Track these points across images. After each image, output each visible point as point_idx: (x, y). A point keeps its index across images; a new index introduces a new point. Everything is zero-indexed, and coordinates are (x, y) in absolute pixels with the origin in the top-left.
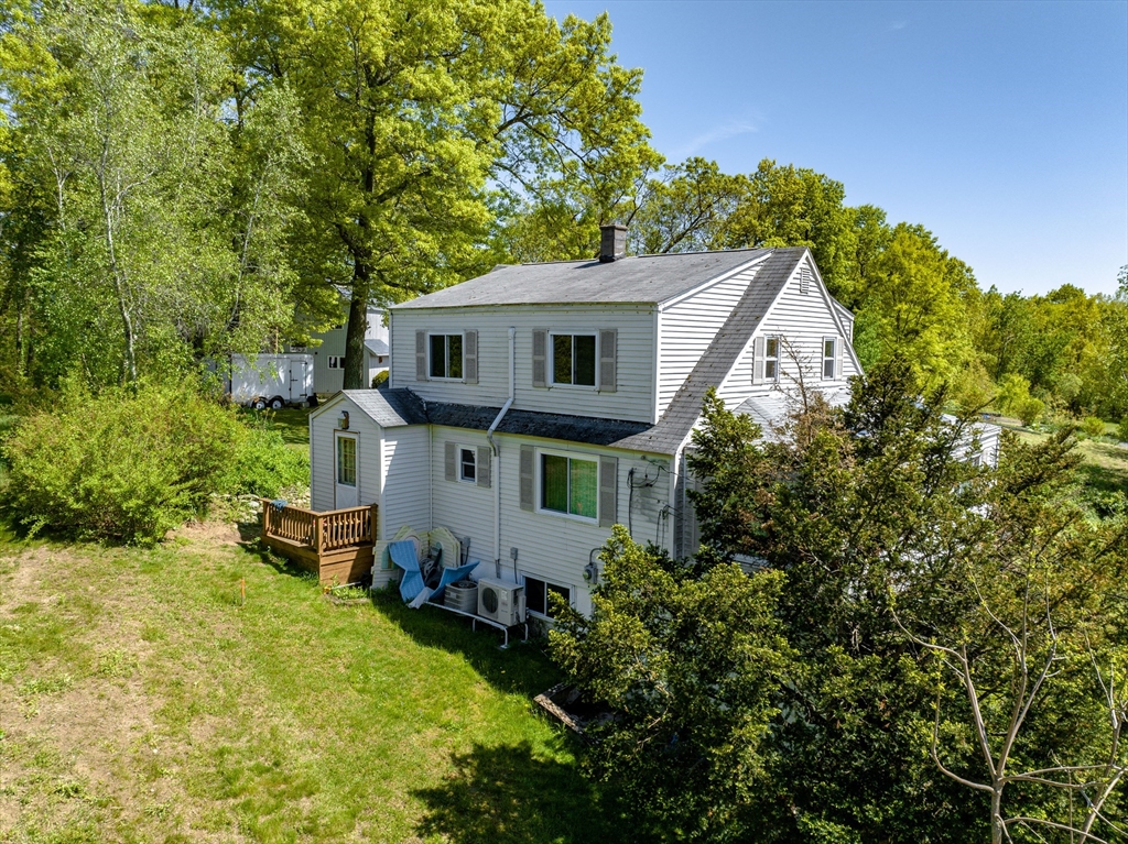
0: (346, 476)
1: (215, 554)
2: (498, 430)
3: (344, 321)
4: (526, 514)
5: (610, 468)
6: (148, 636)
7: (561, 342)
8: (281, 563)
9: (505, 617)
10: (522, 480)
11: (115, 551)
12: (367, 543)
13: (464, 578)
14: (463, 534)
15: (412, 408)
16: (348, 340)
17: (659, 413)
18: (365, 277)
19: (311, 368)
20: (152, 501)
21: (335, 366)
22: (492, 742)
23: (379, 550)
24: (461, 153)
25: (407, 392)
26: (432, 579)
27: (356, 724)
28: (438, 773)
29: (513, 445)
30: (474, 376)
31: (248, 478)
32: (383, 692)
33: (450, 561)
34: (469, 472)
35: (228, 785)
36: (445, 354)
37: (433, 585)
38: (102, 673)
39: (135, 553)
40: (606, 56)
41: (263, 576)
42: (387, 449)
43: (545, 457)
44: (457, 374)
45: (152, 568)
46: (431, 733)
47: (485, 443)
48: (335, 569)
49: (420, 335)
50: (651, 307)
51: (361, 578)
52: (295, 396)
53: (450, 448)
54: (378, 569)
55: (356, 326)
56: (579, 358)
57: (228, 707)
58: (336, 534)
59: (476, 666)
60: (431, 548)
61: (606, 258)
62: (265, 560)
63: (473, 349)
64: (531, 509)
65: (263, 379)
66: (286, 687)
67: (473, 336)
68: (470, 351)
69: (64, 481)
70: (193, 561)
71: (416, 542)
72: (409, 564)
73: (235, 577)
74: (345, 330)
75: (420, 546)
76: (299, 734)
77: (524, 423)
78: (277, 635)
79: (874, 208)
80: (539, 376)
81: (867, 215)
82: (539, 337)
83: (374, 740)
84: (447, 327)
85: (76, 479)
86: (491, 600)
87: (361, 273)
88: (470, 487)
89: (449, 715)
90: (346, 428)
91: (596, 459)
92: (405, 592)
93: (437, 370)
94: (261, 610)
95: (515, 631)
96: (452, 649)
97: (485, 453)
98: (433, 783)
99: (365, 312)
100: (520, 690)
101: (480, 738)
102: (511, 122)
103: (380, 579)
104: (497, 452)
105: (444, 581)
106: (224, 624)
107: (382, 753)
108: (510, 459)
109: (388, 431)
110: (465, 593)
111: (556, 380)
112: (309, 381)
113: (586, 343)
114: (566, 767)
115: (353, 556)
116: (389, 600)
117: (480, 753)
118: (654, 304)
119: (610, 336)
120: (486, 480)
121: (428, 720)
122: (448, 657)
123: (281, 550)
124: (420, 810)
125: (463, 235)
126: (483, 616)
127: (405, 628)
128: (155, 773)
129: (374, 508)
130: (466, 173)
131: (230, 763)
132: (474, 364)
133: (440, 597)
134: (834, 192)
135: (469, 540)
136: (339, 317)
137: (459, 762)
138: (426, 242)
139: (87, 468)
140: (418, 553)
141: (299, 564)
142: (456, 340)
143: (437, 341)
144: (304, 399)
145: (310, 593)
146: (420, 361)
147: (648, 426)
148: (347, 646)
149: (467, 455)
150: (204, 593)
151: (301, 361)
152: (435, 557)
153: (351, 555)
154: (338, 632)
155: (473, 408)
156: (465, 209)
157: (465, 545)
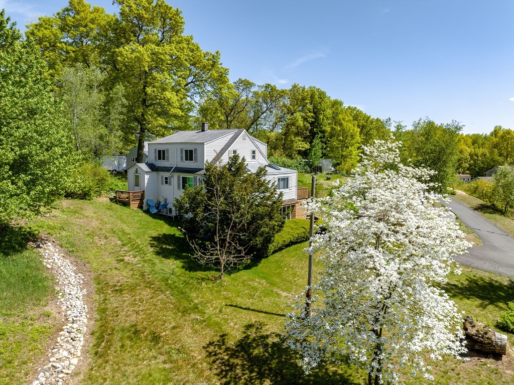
0: (137, 184)
1: (105, 202)
2: (173, 172)
3: (137, 145)
4: (179, 191)
5: (195, 178)
6: (94, 213)
7: (186, 151)
8: (121, 204)
9: (174, 214)
10: (178, 183)
11: (82, 200)
12: (142, 199)
13: (165, 206)
14: (165, 197)
15: (153, 168)
16: (138, 151)
18: (144, 132)
19: (125, 161)
20: (90, 189)
21: (133, 161)
22: (167, 233)
23: (145, 201)
24: (171, 97)
25: (152, 164)
26: (157, 208)
27: (139, 228)
29: (176, 175)
30: (168, 159)
31: (111, 187)
32: (144, 225)
33: (162, 203)
34: (166, 182)
35: (114, 232)
36: (161, 155)
39: (86, 201)
40: (220, 63)
41: (117, 206)
42: (147, 177)
43: (183, 177)
44: (164, 159)
46: (154, 231)
47: (170, 175)
48: (134, 205)
49: (155, 150)
50: (203, 144)
51: (140, 207)
52: (120, 170)
53: (162, 177)
54: (144, 205)
55: (141, 147)
56: (190, 154)
57: (113, 224)
58: (134, 197)
59: (166, 223)
60: (158, 201)
61: (203, 131)
62: (117, 204)
63: (168, 153)
64: (180, 189)
65: (110, 164)
66: (124, 222)
67: (167, 150)
68: (167, 154)
70: (100, 203)
71: (154, 200)
72: (152, 205)
73: (110, 206)
74: (137, 148)
75: (155, 201)
76: (127, 228)
77: (178, 170)
78: (121, 215)
79: (339, 100)
80: (182, 159)
81: (336, 104)
82: (182, 150)
83: (142, 230)
84: (162, 148)
86: (170, 210)
87: (142, 130)
88: (167, 185)
89: (159, 229)
90: (137, 172)
91: (192, 177)
92: (151, 210)
93: (160, 158)
94: (117, 211)
95: (176, 217)
96: (161, 220)
97: (170, 177)
98: (154, 236)
99: (143, 142)
100: (175, 227)
101: (165, 232)
102: (190, 83)
103: (145, 208)
104: (173, 177)
105: (160, 208)
106: (110, 213)
107: (144, 232)
108: (175, 178)
109: (147, 173)
110: (165, 210)
111: (186, 160)
112: (125, 165)
113: (191, 151)
114: (182, 238)
115: (139, 202)
116: (147, 212)
117: (165, 234)
118: (203, 143)
119: (196, 150)
120: (170, 184)
121: (154, 229)
122: (159, 221)
123: (121, 202)
124: (151, 239)
125: (174, 119)
126: (169, 215)
127: (151, 216)
128: (101, 230)
129: (144, 191)
130: (173, 103)
131: (114, 230)
132: (168, 156)
133: (159, 211)
134: (322, 95)
135: (167, 199)
136: (135, 144)
137: (159, 235)
138: (161, 121)
140: (155, 203)
141: (126, 204)
142: (164, 151)
143: (159, 151)
144: (123, 171)
145: (129, 210)
146: (155, 156)
147: (203, 169)
148: (137, 218)
149: (166, 178)
150: (104, 208)
151: (122, 158)
152: (159, 203)
154: (135, 216)
155: (168, 167)
156: (174, 111)
157: (166, 200)
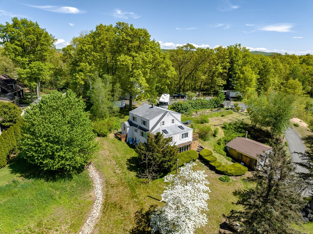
0: (124, 130)
1: (112, 138)
2: (138, 128)
6: (107, 146)
7: (143, 121)
10: (140, 133)
11: (103, 138)
12: (126, 137)
13: (136, 141)
15: (131, 124)
17: (150, 130)
20: (106, 133)
23: (127, 138)
25: (131, 121)
27: (123, 154)
28: (129, 158)
32: (126, 152)
33: (134, 139)
34: (136, 131)
35: (114, 157)
37: (132, 142)
38: (105, 149)
39: (105, 138)
41: (116, 140)
42: (128, 129)
43: (142, 132)
44: (135, 121)
45: (107, 140)
46: (129, 155)
48: (123, 140)
51: (126, 141)
52: (122, 107)
53: (134, 129)
54: (127, 140)
56: (144, 123)
57: (114, 152)
58: (123, 137)
61: (152, 107)
64: (141, 136)
66: (118, 151)
69: (98, 131)
70: (110, 139)
71: (131, 137)
72: (130, 140)
73: (114, 141)
76: (119, 155)
77: (140, 128)
78: (118, 146)
80: (141, 123)
82: (141, 120)
83: (124, 155)
85: (100, 131)
86: (137, 144)
89: (131, 154)
90: (124, 126)
91: (145, 133)
92: (130, 142)
94: (116, 144)
96: (133, 148)
98: (128, 159)
103: (127, 141)
105: (133, 142)
106: (113, 145)
107: (125, 156)
108: (139, 131)
109: (128, 127)
110: (135, 143)
116: (128, 143)
117: (133, 157)
118: (149, 120)
119: (146, 121)
120: (137, 132)
121: (129, 154)
122: (132, 149)
123: (118, 138)
124: (127, 160)
127: (129, 146)
128: (109, 156)
129: (127, 134)
131: (114, 156)
132: (137, 120)
133: (133, 143)
137: (131, 158)
139: (100, 130)
141: (120, 139)
142: (135, 118)
143: (133, 117)
145: (121, 142)
146: (132, 119)
147: (149, 131)
148: (124, 148)
149: (136, 130)
150: (111, 142)
151: (123, 101)
152: (133, 139)
153: (125, 138)
154: (123, 146)
155: (136, 125)
157: (136, 138)
